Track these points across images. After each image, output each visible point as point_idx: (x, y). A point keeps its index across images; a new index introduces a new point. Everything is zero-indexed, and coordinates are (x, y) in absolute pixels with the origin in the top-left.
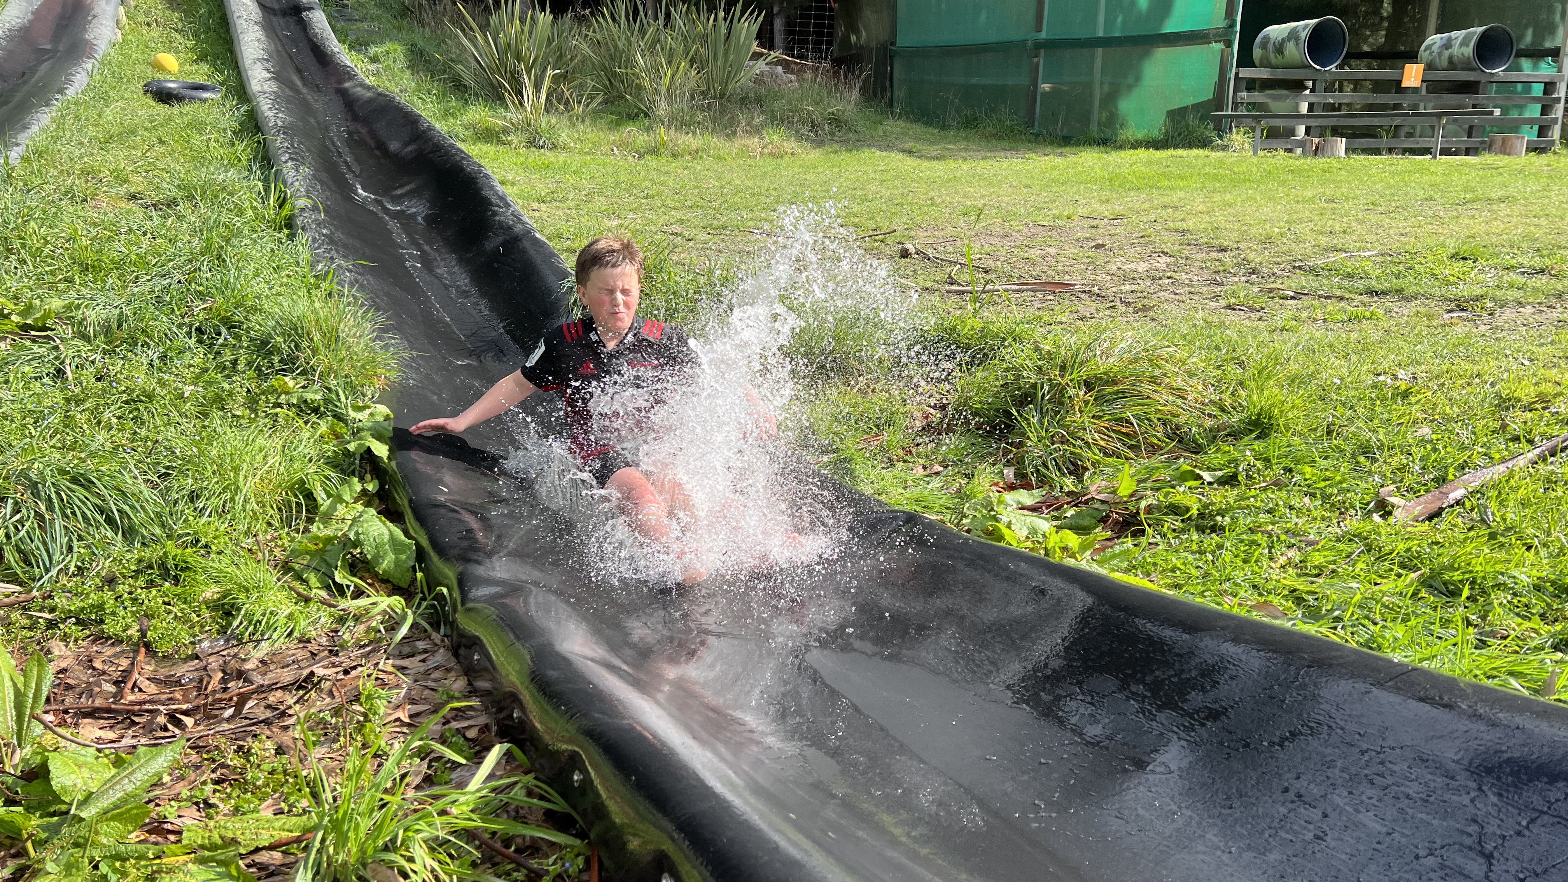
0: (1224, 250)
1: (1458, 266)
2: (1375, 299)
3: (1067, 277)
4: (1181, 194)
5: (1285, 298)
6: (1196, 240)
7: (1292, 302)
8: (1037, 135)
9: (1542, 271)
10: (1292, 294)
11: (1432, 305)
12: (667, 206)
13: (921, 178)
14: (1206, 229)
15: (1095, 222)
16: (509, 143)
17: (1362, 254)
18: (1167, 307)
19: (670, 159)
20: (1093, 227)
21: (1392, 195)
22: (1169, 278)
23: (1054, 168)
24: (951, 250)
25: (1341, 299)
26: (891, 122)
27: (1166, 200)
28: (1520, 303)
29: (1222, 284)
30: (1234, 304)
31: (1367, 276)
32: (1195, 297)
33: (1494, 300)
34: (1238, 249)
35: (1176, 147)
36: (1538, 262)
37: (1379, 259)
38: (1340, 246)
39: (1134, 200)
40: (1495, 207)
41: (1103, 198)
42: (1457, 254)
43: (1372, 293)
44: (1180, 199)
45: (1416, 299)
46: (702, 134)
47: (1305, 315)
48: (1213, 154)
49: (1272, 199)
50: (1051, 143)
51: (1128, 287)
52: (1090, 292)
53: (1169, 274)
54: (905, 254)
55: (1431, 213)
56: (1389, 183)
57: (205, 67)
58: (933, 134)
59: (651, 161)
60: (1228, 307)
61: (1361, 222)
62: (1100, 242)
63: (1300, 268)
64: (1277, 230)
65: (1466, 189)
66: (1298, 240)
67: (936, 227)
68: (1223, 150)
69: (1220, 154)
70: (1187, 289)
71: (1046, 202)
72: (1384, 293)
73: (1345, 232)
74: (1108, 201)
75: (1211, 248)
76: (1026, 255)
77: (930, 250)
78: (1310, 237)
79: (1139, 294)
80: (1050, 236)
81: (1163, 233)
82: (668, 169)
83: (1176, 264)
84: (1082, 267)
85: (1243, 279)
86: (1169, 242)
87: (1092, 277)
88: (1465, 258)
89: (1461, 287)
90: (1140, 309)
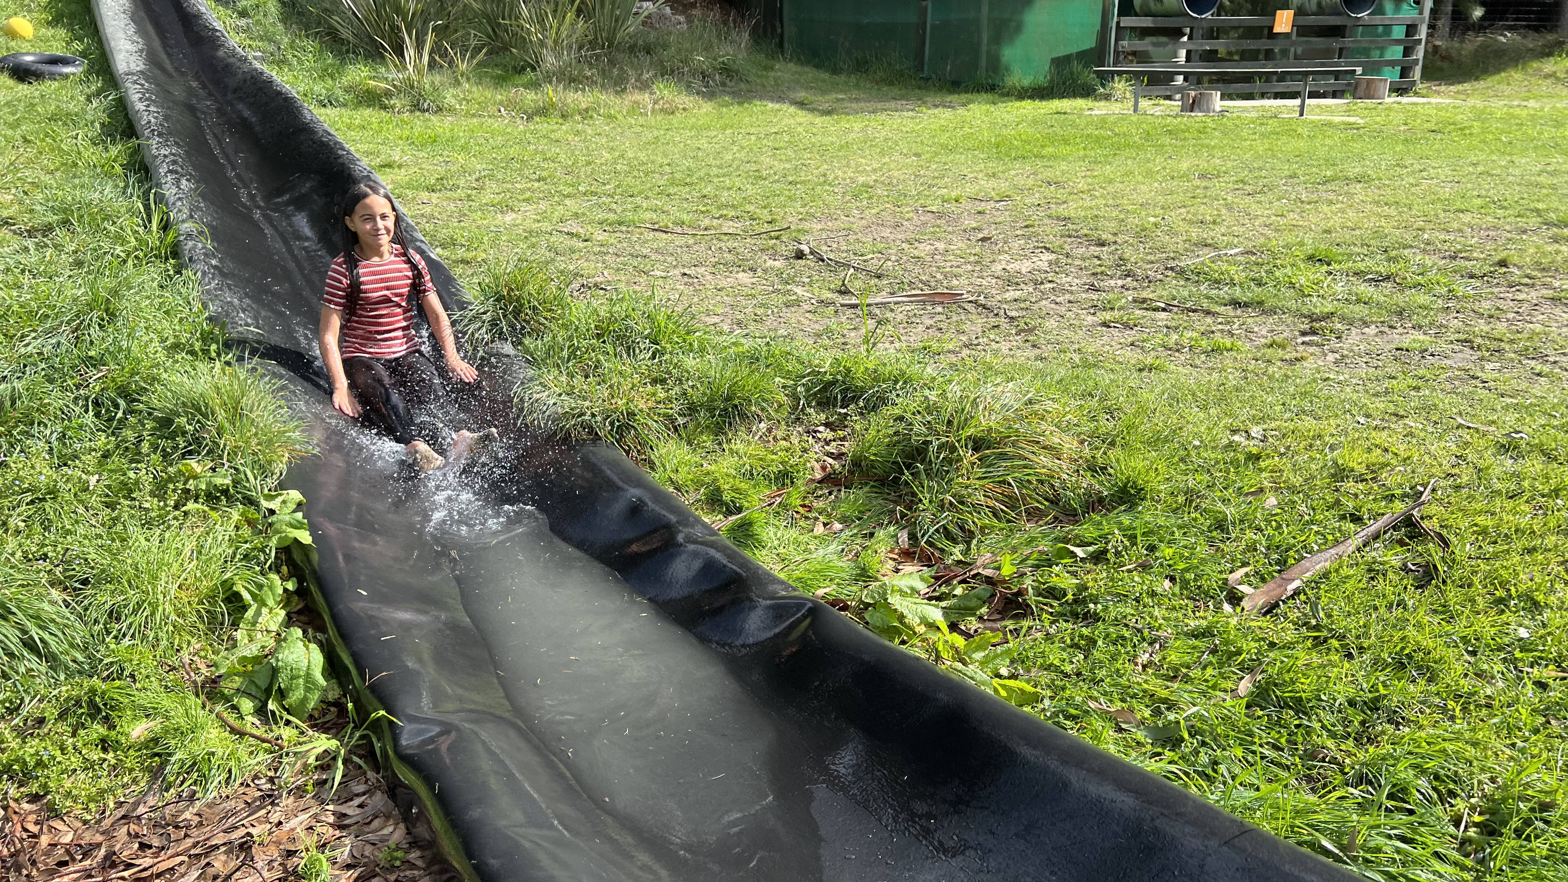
0: (1103, 244)
1: (1313, 272)
2: (1238, 313)
3: (956, 282)
4: (1064, 166)
5: (1156, 310)
6: (1077, 231)
7: (1163, 315)
8: (927, 79)
9: (1387, 279)
10: (1163, 305)
11: (1288, 323)
12: (560, 192)
13: (814, 145)
14: (1086, 217)
15: (982, 206)
16: (393, 107)
17: (1229, 252)
19: (560, 121)
20: (980, 212)
21: (1261, 169)
22: (1050, 282)
24: (845, 248)
25: (1208, 313)
26: (782, 66)
27: (1048, 174)
28: (1365, 323)
29: (1099, 290)
30: (1112, 320)
31: (1231, 283)
32: (1074, 308)
33: (1343, 319)
34: (1115, 243)
35: (1062, 96)
36: (1384, 266)
37: (1244, 259)
38: (1210, 241)
39: (1019, 174)
40: (1352, 189)
41: (990, 172)
42: (1313, 255)
43: (1236, 304)
44: (1063, 173)
45: (1274, 314)
46: (592, 91)
47: (1174, 337)
48: (1095, 105)
49: (1149, 173)
50: (940, 89)
51: (1011, 294)
52: (976, 302)
53: (1050, 277)
54: (800, 255)
55: (1293, 196)
57: (62, 32)
58: (824, 81)
59: (541, 125)
60: (1105, 324)
61: (1229, 207)
62: (986, 233)
63: (1172, 269)
64: (1152, 219)
65: (1327, 162)
66: (1171, 232)
67: (830, 217)
68: (1105, 99)
69: (1103, 106)
70: (1068, 296)
71: (935, 178)
72: (1246, 305)
73: (1214, 222)
74: (994, 175)
75: (1090, 240)
76: (916, 253)
77: (824, 248)
78: (1183, 227)
79: (1022, 305)
80: (939, 227)
81: (1046, 221)
82: (558, 135)
83: (1057, 262)
84: (969, 267)
85: (1120, 283)
86: (1051, 232)
87: (978, 282)
88: (1320, 261)
89: (1314, 300)
90: (1022, 330)
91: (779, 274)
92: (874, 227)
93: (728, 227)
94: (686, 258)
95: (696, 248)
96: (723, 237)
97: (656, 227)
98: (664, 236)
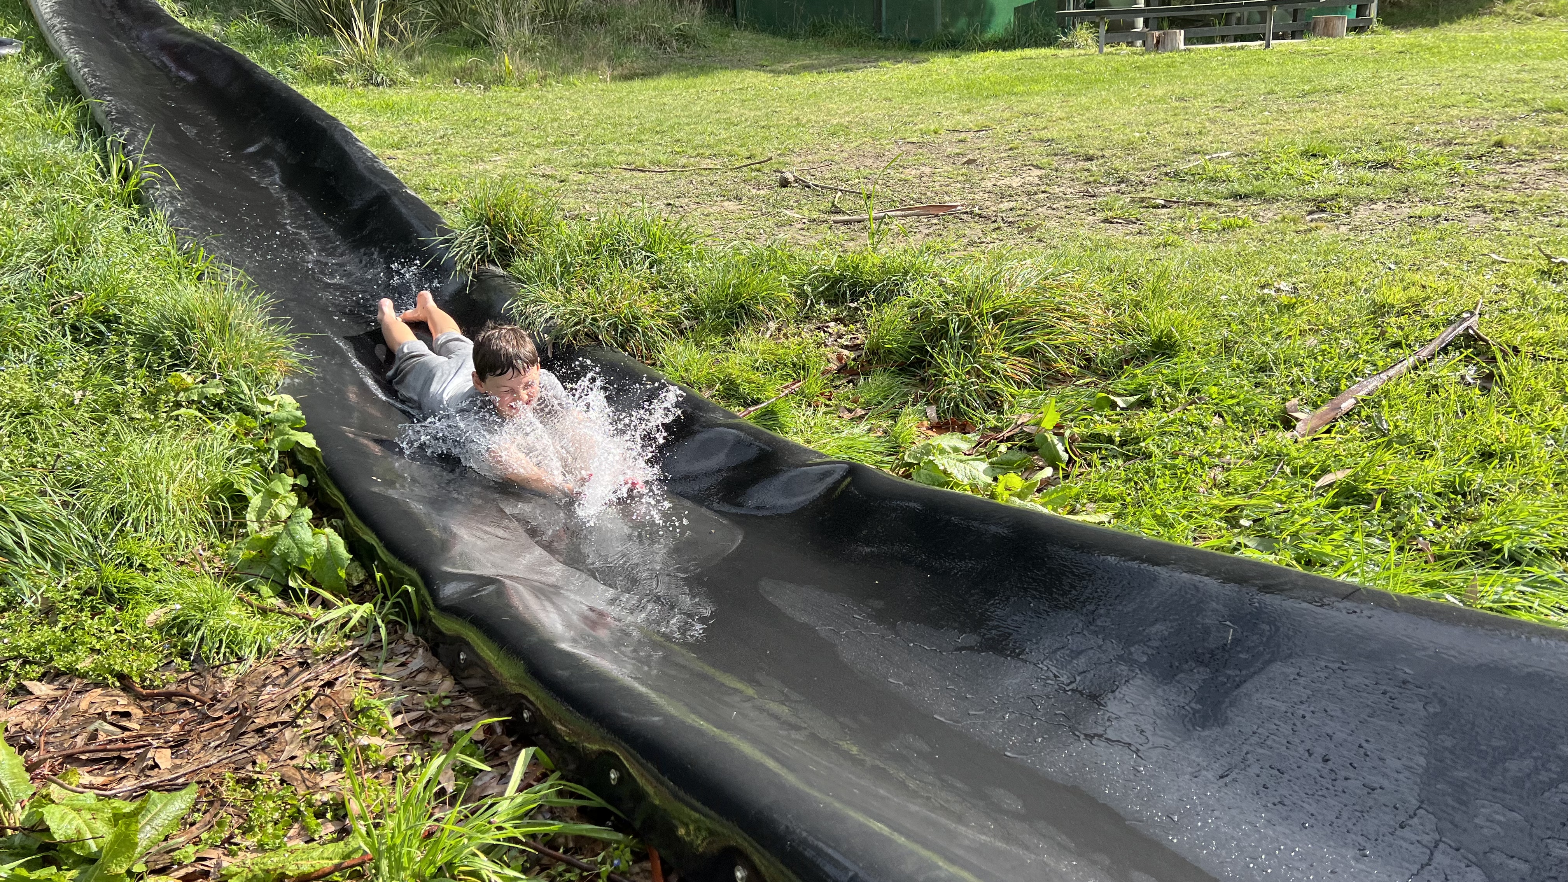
0: (1091, 159)
1: (1310, 164)
2: (1240, 203)
3: (947, 198)
4: (1038, 100)
5: (1156, 207)
6: (1062, 149)
7: (1164, 210)
8: (886, 40)
9: (1386, 165)
10: (1162, 202)
11: (1293, 206)
12: (529, 144)
13: (781, 96)
14: (1069, 137)
15: (963, 136)
16: (345, 83)
17: (1221, 156)
18: (1049, 224)
19: (518, 89)
20: (961, 141)
21: (1237, 90)
22: (1043, 192)
23: (910, 78)
24: (829, 176)
25: (1210, 205)
26: (738, 33)
27: (1025, 107)
28: (1371, 200)
29: (1095, 196)
30: (1112, 217)
31: (1228, 180)
32: (1073, 211)
33: (1349, 198)
34: (1103, 156)
35: (1024, 47)
36: (1381, 157)
37: (1236, 160)
38: (1198, 149)
39: (994, 109)
40: (1333, 98)
41: (965, 108)
42: (1307, 152)
43: (1237, 196)
44: (1039, 105)
45: (1277, 201)
46: (548, 59)
47: (1180, 225)
48: (1059, 52)
49: (1125, 101)
50: (901, 49)
51: (1006, 205)
52: (971, 213)
53: (1043, 188)
54: (785, 183)
55: (1274, 108)
56: (1231, 77)
58: (782, 45)
59: (499, 92)
60: (1106, 221)
61: (1213, 121)
62: (970, 157)
63: (1165, 174)
64: (1137, 135)
65: (1302, 80)
66: (1159, 144)
67: (809, 151)
68: (1068, 47)
69: (1066, 52)
70: (1063, 203)
71: (909, 116)
72: (1247, 196)
73: (1200, 133)
74: (969, 111)
75: (1078, 157)
76: (903, 177)
77: (808, 177)
78: (1169, 140)
79: (1019, 212)
80: (921, 154)
81: (1029, 144)
82: (520, 99)
83: (1048, 176)
84: (959, 185)
85: (1114, 189)
86: (1036, 154)
87: (970, 196)
88: (1314, 155)
89: (1316, 186)
90: (1024, 230)
91: (766, 200)
92: (855, 158)
93: (706, 163)
94: (668, 191)
95: (676, 182)
96: (703, 172)
97: (633, 167)
98: (642, 174)
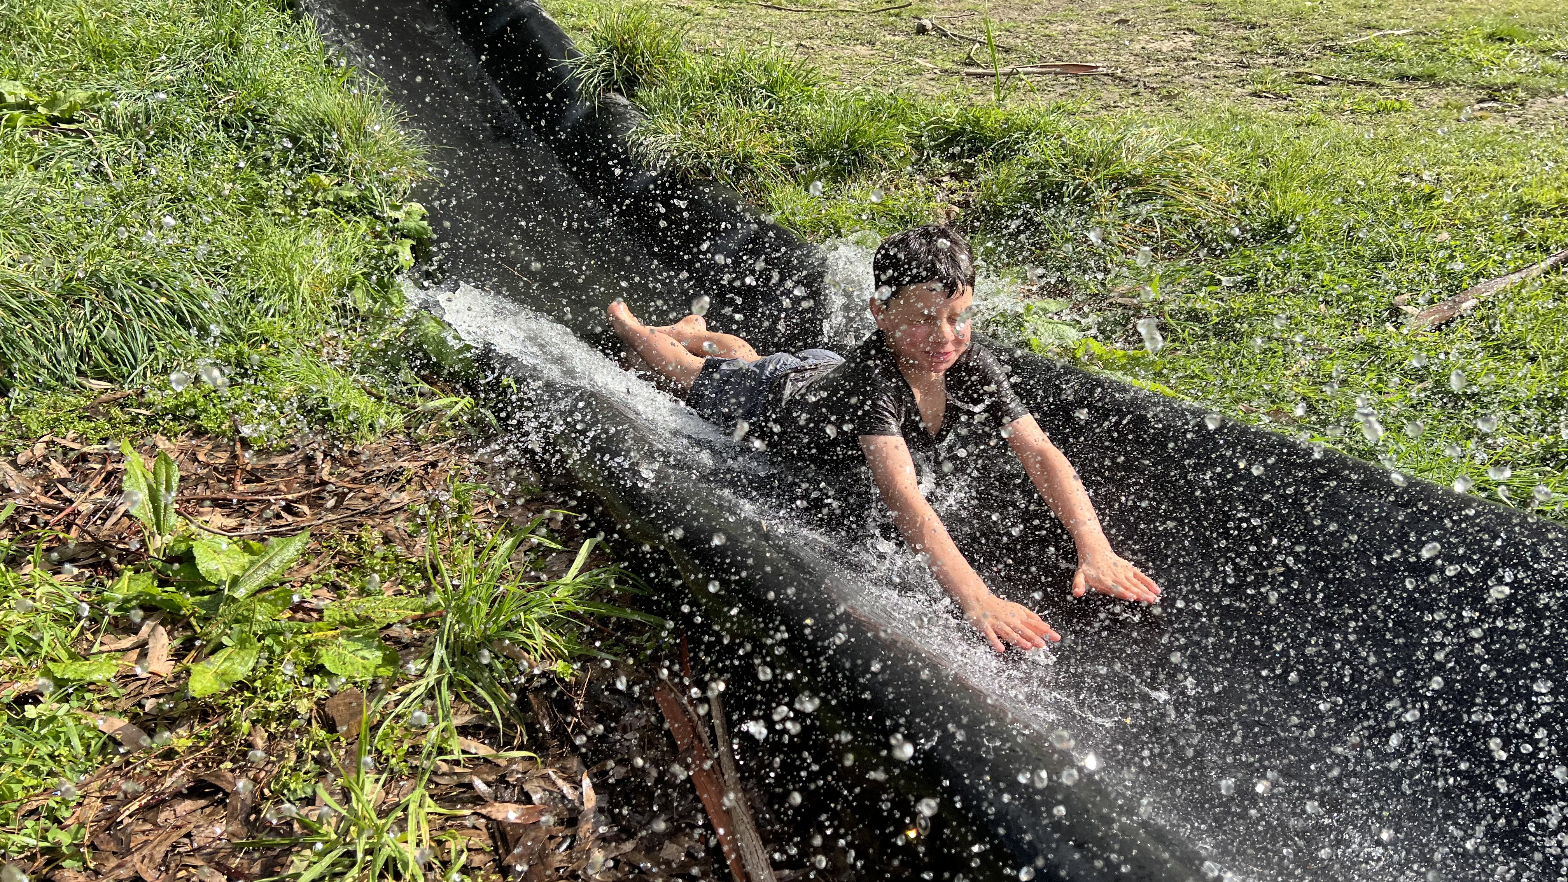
0: (1252, 27)
1: (1494, 49)
2: (1406, 85)
3: (1089, 58)
5: (1314, 83)
6: (1223, 15)
7: (1321, 88)
10: (1320, 79)
11: (1463, 92)
17: (1396, 33)
18: (1192, 93)
22: (1194, 59)
24: (969, 26)
25: (1372, 85)
28: (1552, 92)
29: (1248, 67)
30: (1261, 91)
31: (1398, 59)
32: (1221, 82)
33: (1526, 88)
34: (1267, 25)
37: (1413, 39)
38: (1373, 23)
42: (1494, 34)
43: (1402, 77)
45: (1448, 85)
47: (1333, 103)
51: (1151, 70)
52: (1113, 75)
53: (1194, 55)
54: (922, 30)
60: (1255, 94)
62: (1123, 16)
63: (1331, 48)
64: (1309, 4)
66: (1329, 15)
70: (1213, 72)
72: (1415, 78)
75: (1238, 24)
76: (1047, 32)
77: (947, 26)
78: (1343, 11)
79: (1163, 78)
81: (1189, 6)
83: (1202, 43)
84: (1105, 45)
85: (1271, 61)
86: (1194, 16)
87: (1115, 58)
88: (1501, 40)
89: (1494, 73)
90: (1164, 97)
91: (900, 47)
92: (1001, 9)
93: (845, 5)
94: (801, 31)
95: (811, 23)
96: (840, 14)
97: (769, 4)
98: (777, 12)
